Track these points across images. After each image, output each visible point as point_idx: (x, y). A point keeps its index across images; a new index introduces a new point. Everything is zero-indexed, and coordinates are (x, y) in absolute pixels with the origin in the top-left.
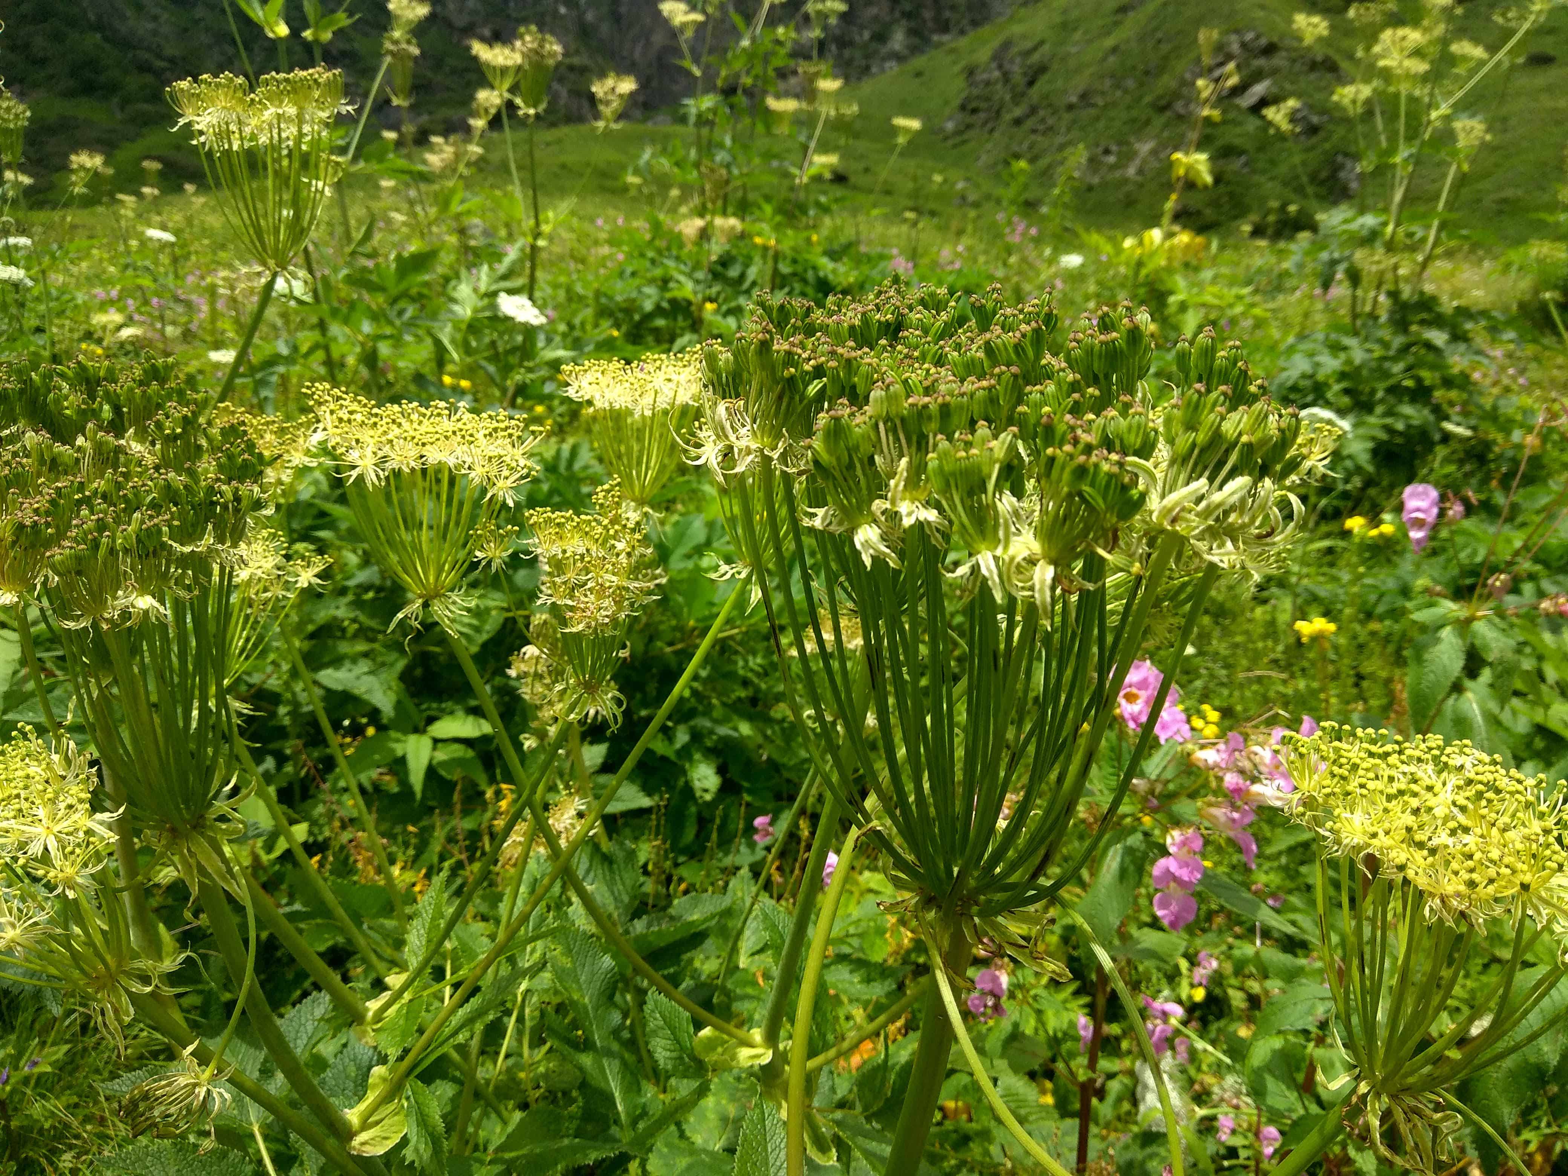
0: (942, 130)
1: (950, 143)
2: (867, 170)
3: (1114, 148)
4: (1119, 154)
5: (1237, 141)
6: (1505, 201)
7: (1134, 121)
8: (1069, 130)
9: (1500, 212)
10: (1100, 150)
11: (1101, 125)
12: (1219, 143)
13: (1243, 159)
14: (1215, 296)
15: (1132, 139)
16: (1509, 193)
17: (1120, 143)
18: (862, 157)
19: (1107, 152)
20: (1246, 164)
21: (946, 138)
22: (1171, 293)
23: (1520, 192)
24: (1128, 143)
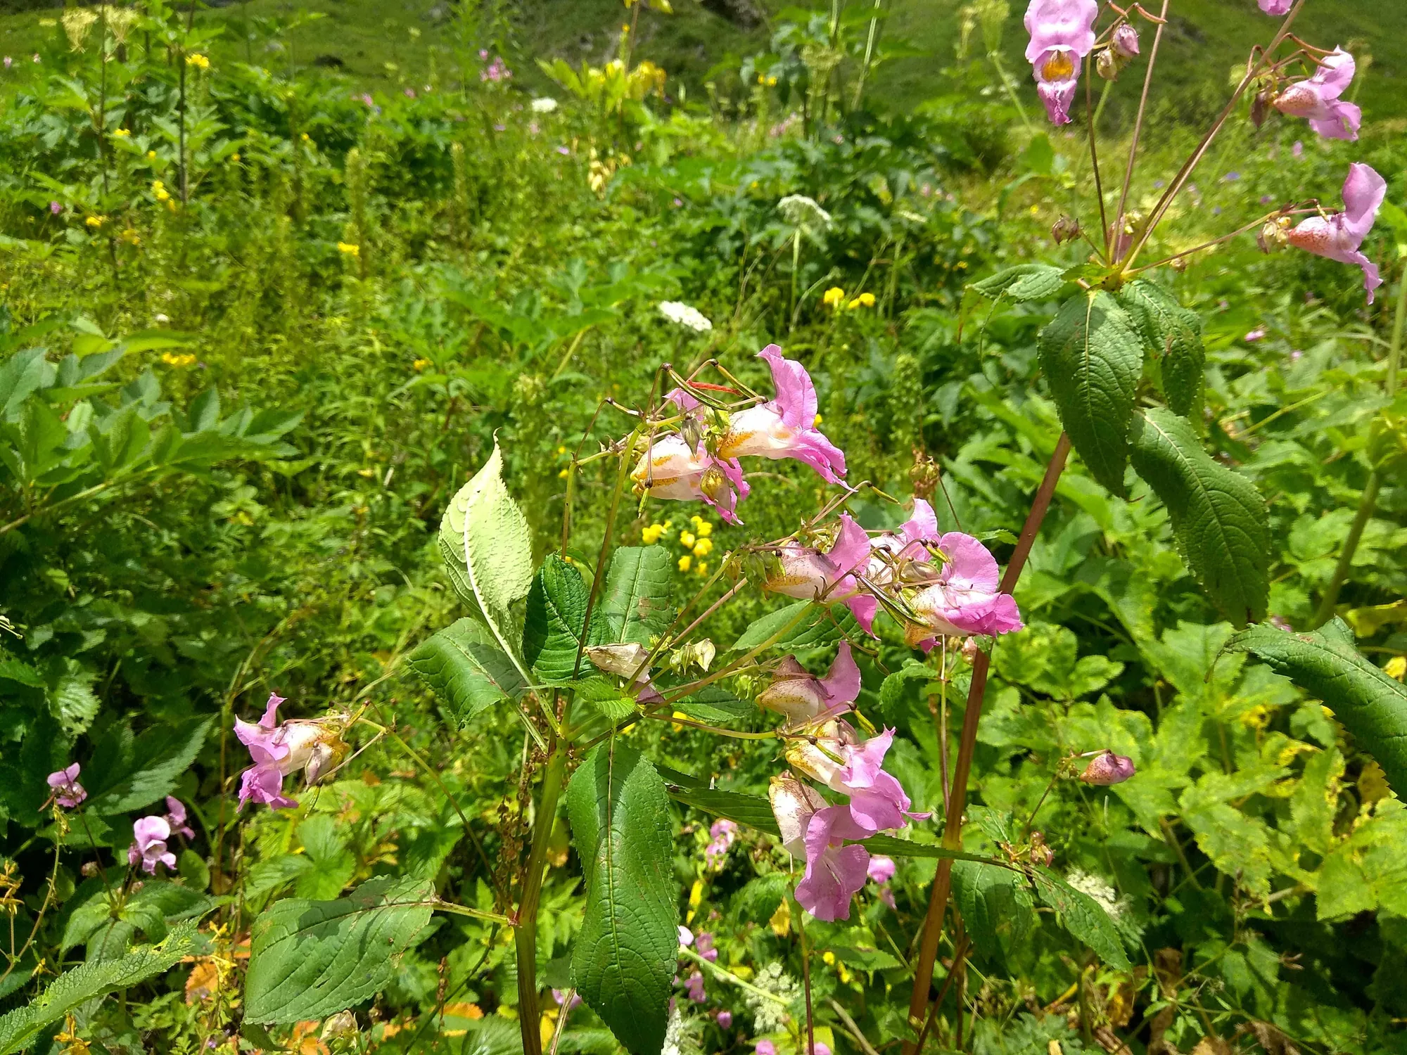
0: (430, 17)
1: (439, 29)
2: (361, 54)
3: (590, 37)
4: (595, 44)
5: (693, 33)
6: (908, 84)
7: (603, 12)
8: (547, 19)
9: (905, 94)
10: (577, 39)
11: (576, 15)
12: (681, 33)
13: (700, 48)
14: (680, 126)
15: (605, 30)
16: (911, 77)
17: (595, 33)
18: (355, 42)
19: (584, 40)
20: (703, 54)
21: (435, 25)
22: (640, 125)
23: (919, 76)
24: (602, 33)
